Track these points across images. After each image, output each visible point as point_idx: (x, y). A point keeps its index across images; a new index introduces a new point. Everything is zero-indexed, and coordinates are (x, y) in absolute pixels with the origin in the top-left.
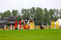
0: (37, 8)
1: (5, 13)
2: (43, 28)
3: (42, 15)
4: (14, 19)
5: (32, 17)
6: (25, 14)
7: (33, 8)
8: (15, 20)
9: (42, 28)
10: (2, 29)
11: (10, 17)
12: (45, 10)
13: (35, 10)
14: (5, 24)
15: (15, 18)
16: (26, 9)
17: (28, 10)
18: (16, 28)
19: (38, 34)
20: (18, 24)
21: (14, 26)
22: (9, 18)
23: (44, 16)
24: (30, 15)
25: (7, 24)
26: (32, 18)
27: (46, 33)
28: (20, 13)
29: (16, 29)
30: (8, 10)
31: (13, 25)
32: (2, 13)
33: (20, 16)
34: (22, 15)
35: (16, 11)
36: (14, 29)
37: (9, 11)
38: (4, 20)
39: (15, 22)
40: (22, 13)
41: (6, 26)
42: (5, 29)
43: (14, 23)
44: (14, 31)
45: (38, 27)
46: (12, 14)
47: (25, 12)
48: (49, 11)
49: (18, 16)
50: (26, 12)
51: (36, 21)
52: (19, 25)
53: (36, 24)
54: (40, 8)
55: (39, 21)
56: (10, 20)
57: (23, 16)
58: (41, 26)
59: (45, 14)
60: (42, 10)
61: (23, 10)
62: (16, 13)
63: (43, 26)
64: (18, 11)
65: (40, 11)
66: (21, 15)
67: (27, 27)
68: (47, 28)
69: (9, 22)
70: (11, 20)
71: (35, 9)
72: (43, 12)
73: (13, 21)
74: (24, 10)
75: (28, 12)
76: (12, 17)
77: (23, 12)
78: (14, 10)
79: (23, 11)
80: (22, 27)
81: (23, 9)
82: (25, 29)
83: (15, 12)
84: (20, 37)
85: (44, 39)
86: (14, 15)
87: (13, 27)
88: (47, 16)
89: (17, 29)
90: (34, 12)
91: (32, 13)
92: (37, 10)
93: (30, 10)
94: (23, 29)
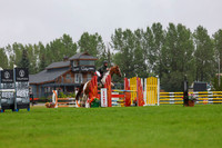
0: (171, 25)
2: (194, 100)
3: (189, 54)
4: (88, 67)
5: (152, 59)
6: (127, 50)
7: (157, 27)
8: (90, 72)
9: (188, 102)
11: (72, 61)
12: (201, 32)
13: (165, 35)
15: (92, 63)
16: (129, 31)
17: (138, 35)
18: (94, 101)
19: (175, 125)
23: (197, 54)
24: (145, 52)
25: (62, 87)
26: (151, 62)
27: (205, 121)
28: (109, 47)
29: (95, 104)
30: (65, 36)
32: (42, 46)
33: (109, 55)
34: (114, 52)
35: (94, 37)
36: (87, 105)
37: (67, 39)
39: (90, 78)
40: (115, 44)
41: (59, 96)
44: (87, 111)
45: (175, 98)
46: (78, 50)
47: (125, 42)
48: (215, 36)
49: (99, 56)
50: (130, 42)
51: (165, 75)
52: (104, 92)
53: (165, 87)
54: (180, 27)
56: (73, 73)
57: (118, 56)
58: (186, 94)
59: (199, 47)
60: (189, 32)
61: (118, 33)
62: (95, 43)
63: (192, 94)
64: (100, 38)
65: (181, 38)
66: (112, 51)
67: (132, 99)
68: (206, 100)
69: (70, 80)
70: (77, 72)
71: (162, 32)
72: (194, 40)
74: (124, 33)
75: (138, 42)
76: (78, 60)
77: (120, 43)
78: (86, 34)
79: (119, 36)
80: (117, 99)
81: (120, 29)
82: (128, 104)
83: (89, 41)
84: (111, 133)
85: (198, 142)
86: (86, 54)
88: (207, 57)
89: (99, 104)
90: (157, 42)
91: (153, 45)
92: (170, 33)
93: (146, 34)
94: (120, 106)
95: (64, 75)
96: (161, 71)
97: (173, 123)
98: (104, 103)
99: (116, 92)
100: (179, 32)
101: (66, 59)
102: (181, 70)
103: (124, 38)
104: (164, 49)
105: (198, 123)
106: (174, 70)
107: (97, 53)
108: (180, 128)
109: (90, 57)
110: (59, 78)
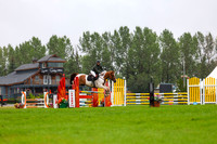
0: (138, 29)
1: (25, 48)
2: (159, 101)
3: (155, 56)
4: (56, 69)
5: (119, 61)
6: (94, 52)
7: (124, 31)
8: (58, 74)
9: (153, 102)
10: (12, 106)
11: (40, 63)
12: (167, 35)
13: (131, 38)
14: (22, 86)
15: (60, 65)
16: (96, 34)
17: (106, 38)
18: (62, 102)
19: (141, 125)
20: (68, 88)
21: (55, 97)
22: (36, 65)
23: (163, 57)
24: (113, 54)
25: (31, 88)
26: (118, 64)
28: (77, 49)
29: (64, 104)
30: (34, 39)
31: (53, 90)
32: (11, 49)
33: (77, 57)
34: (83, 54)
35: (63, 40)
36: (55, 106)
37: (36, 41)
38: (19, 72)
39: (58, 80)
40: (83, 46)
41: (28, 96)
42: (22, 106)
43: (54, 85)
44: (56, 111)
45: (141, 99)
46: (47, 53)
47: (93, 45)
48: (181, 39)
49: (68, 58)
50: (98, 45)
51: (132, 77)
52: (72, 92)
53: (132, 89)
54: (147, 30)
55: (143, 77)
56: (42, 75)
57: (86, 59)
58: (152, 95)
59: (165, 50)
60: (155, 36)
61: (86, 36)
62: (63, 46)
63: (158, 95)
64: (68, 41)
65: (147, 40)
67: (100, 100)
68: (172, 101)
69: (39, 82)
70: (46, 74)
71: (129, 35)
72: (160, 43)
73: (53, 75)
74: (92, 36)
75: (106, 45)
76: (46, 62)
77: (89, 45)
78: (55, 37)
79: (88, 39)
80: (85, 100)
81: (88, 33)
82: (95, 104)
83: (58, 44)
84: (78, 133)
85: (163, 141)
86: (55, 56)
87: (51, 97)
88: (172, 61)
89: (67, 105)
90: (124, 45)
91: (120, 48)
92: (136, 37)
93: (113, 37)
94: (87, 106)
95: (33, 77)
96: (128, 73)
97: (139, 123)
98: (72, 104)
99: (84, 93)
100: (145, 36)
101: (34, 61)
102: (148, 72)
103: (92, 41)
104: (130, 51)
105: (163, 123)
106: (141, 72)
107: (65, 55)
108: (146, 127)
109: (59, 60)
110: (29, 79)
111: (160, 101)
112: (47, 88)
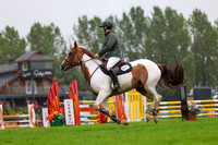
0: (157, 10)
3: (184, 49)
4: (43, 71)
6: (96, 45)
7: (137, 13)
8: (47, 78)
9: (188, 114)
11: (20, 63)
13: (148, 23)
15: (48, 66)
16: (97, 19)
18: (55, 118)
20: (62, 98)
22: (14, 67)
23: (195, 49)
24: (123, 47)
25: (9, 100)
30: (8, 29)
31: (40, 101)
35: (49, 29)
36: (46, 124)
39: (47, 87)
40: (80, 37)
41: (5, 112)
43: (42, 93)
44: (47, 131)
46: (28, 48)
47: (94, 35)
49: (58, 55)
56: (22, 80)
58: (184, 103)
59: (198, 38)
60: (182, 18)
61: (83, 23)
62: (51, 38)
63: (193, 103)
64: (57, 31)
65: (171, 27)
69: (19, 90)
70: (29, 78)
71: (143, 19)
72: (190, 28)
73: (39, 80)
74: (92, 22)
76: (28, 63)
78: (37, 26)
79: (85, 26)
81: (85, 17)
82: (103, 121)
83: (43, 36)
86: (40, 53)
87: (39, 112)
88: (209, 53)
90: (139, 34)
91: (131, 38)
92: (155, 21)
93: (121, 23)
94: (92, 123)
95: (11, 84)
98: (70, 120)
99: (85, 104)
100: (168, 19)
101: (11, 61)
103: (92, 29)
104: (148, 42)
107: (54, 51)
109: (45, 57)
110: (4, 87)
111: (197, 111)
112: (31, 99)
